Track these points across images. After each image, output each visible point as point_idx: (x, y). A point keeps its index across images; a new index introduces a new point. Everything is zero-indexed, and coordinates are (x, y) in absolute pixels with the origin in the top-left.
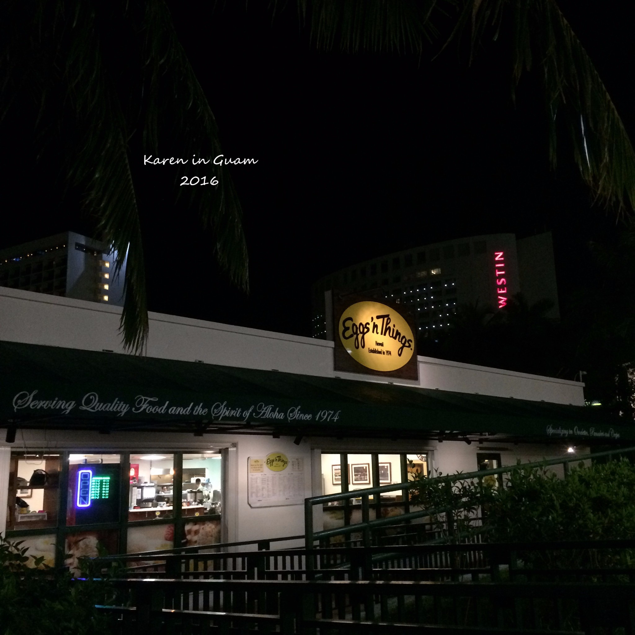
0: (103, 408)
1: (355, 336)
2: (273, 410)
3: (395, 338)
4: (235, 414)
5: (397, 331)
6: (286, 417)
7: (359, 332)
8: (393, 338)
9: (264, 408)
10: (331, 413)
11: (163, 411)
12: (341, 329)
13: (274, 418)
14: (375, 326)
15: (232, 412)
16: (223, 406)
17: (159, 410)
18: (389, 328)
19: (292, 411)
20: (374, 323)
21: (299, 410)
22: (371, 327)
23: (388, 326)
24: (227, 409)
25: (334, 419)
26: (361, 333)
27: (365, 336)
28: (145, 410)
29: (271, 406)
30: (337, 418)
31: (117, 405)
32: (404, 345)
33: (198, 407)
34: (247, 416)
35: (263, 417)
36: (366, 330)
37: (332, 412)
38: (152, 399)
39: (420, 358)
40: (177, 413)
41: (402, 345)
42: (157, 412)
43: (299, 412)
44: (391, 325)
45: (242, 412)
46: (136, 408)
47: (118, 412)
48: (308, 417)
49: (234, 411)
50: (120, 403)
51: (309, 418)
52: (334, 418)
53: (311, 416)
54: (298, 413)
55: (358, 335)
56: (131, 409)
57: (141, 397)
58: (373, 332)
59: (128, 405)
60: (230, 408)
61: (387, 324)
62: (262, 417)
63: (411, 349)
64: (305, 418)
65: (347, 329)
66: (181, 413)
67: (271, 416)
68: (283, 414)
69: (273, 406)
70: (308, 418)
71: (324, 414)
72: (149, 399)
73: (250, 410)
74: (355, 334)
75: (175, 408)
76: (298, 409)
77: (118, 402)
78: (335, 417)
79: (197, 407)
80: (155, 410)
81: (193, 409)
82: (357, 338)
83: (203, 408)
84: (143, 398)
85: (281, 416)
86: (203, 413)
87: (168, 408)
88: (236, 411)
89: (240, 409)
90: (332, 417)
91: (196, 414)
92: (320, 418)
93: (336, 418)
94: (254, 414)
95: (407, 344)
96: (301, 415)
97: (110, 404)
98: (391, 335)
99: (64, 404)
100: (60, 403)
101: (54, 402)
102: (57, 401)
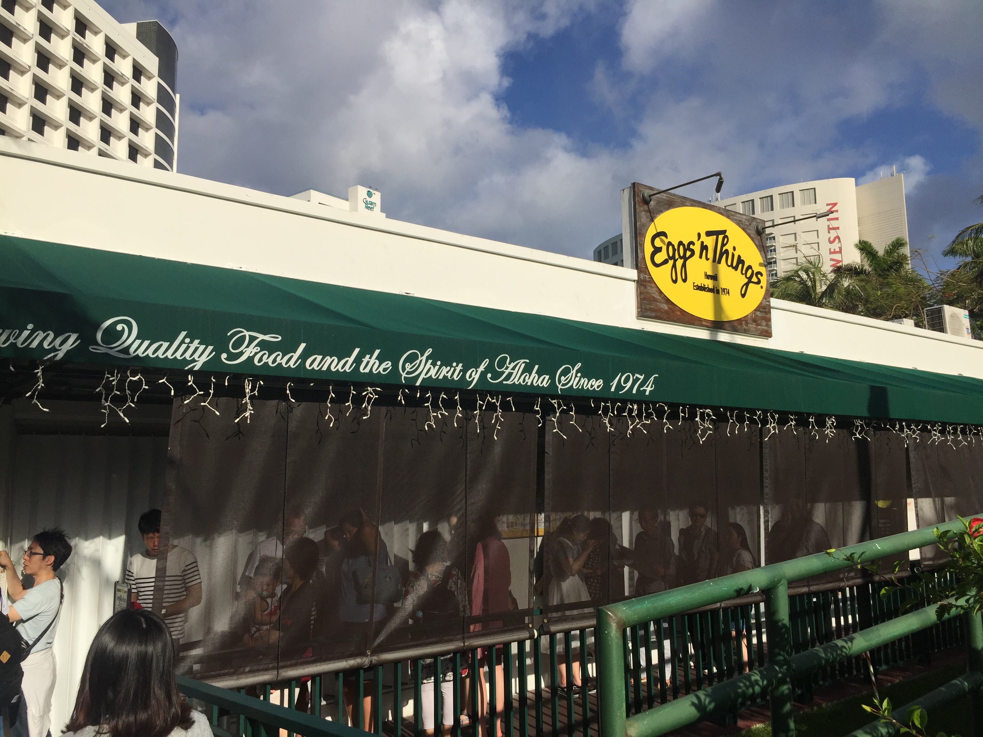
0: (150, 352)
1: (671, 262)
2: (528, 369)
3: (736, 268)
4: (449, 375)
5: (739, 257)
6: (553, 384)
7: (677, 257)
8: (733, 268)
9: (510, 364)
10: (640, 379)
11: (291, 363)
12: (648, 249)
13: (529, 384)
14: (704, 248)
15: (445, 370)
16: (424, 358)
17: (284, 362)
18: (727, 252)
19: (566, 372)
20: (702, 243)
21: (577, 372)
22: (697, 248)
23: (724, 249)
24: (434, 364)
26: (680, 257)
27: (688, 262)
30: (652, 387)
31: (184, 346)
32: (750, 281)
35: (508, 382)
36: (688, 253)
37: (642, 377)
38: (267, 338)
39: (774, 302)
40: (324, 368)
41: (746, 280)
42: (280, 364)
43: (579, 375)
44: (729, 247)
45: (464, 371)
46: (229, 353)
47: (185, 362)
49: (449, 368)
50: (191, 342)
51: (598, 387)
52: (644, 388)
53: (600, 382)
54: (576, 376)
55: (675, 261)
56: (217, 357)
58: (701, 257)
59: (210, 348)
60: (439, 363)
61: (723, 245)
62: (504, 382)
63: (762, 287)
64: (589, 386)
65: (657, 250)
66: (333, 369)
67: (524, 381)
68: (547, 377)
69: (528, 361)
70: (595, 386)
71: (627, 380)
72: (261, 337)
73: (482, 368)
74: (670, 258)
75: (319, 358)
76: (576, 368)
77: (187, 340)
78: (647, 387)
79: (368, 356)
80: (274, 361)
81: (358, 361)
82: (674, 266)
83: (381, 359)
84: (247, 334)
85: (544, 381)
86: (381, 369)
87: (304, 356)
88: (453, 369)
89: (461, 365)
90: (643, 384)
91: (367, 370)
92: (619, 387)
93: (649, 389)
94: (489, 375)
95: (754, 279)
96: (582, 380)
97: (166, 345)
98: (729, 264)
99: (50, 339)
100: (41, 335)
101: (26, 333)
102: (33, 331)
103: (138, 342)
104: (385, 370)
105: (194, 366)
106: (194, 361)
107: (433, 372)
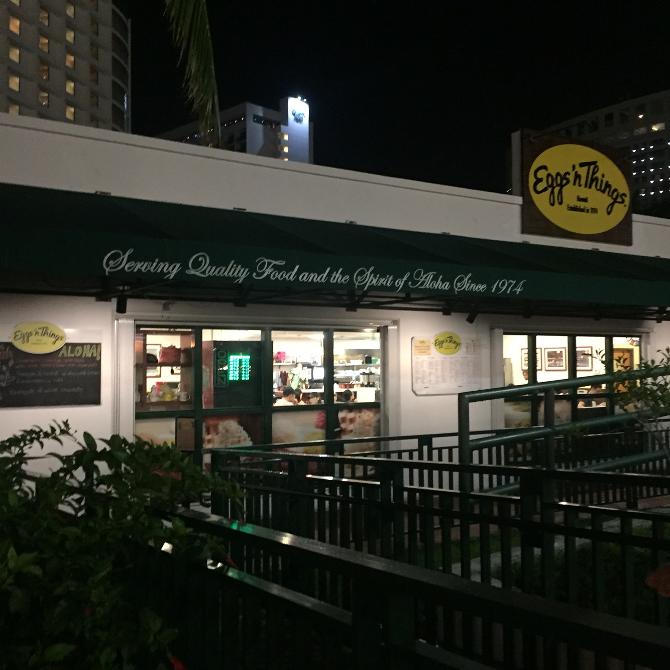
0: (216, 273)
1: (550, 190)
2: (435, 279)
3: (604, 192)
4: (385, 283)
5: (607, 182)
6: (452, 288)
7: (555, 185)
8: (601, 191)
9: (423, 275)
10: (512, 283)
11: (291, 277)
12: (532, 180)
13: (436, 288)
14: (577, 176)
15: (382, 280)
16: (369, 272)
17: (287, 277)
18: (597, 179)
19: (461, 280)
20: (576, 172)
21: (469, 279)
22: (571, 177)
23: (595, 176)
24: (375, 277)
25: (516, 291)
26: (558, 185)
27: (564, 189)
28: (269, 276)
29: (432, 273)
30: (521, 289)
31: (233, 270)
32: (615, 201)
33: (337, 273)
34: (400, 285)
35: (422, 287)
36: (564, 182)
37: (514, 282)
38: (277, 263)
39: (635, 217)
40: (310, 280)
41: (612, 201)
42: (285, 279)
43: (470, 281)
44: (598, 175)
45: (394, 280)
46: (257, 272)
47: (234, 278)
48: (481, 287)
49: (384, 279)
50: (237, 267)
51: (483, 289)
52: (516, 289)
53: (484, 286)
54: (468, 283)
55: (554, 188)
56: (251, 275)
57: (263, 260)
58: (574, 184)
59: (247, 270)
60: (378, 276)
61: (594, 173)
62: (420, 287)
63: (625, 206)
64: (477, 288)
65: (539, 181)
66: (315, 280)
67: (433, 286)
68: (448, 284)
69: (435, 273)
70: (481, 289)
71: (503, 284)
72: (274, 262)
73: (405, 279)
74: (550, 186)
75: (307, 274)
76: (468, 277)
77: (235, 266)
78: (518, 288)
79: (335, 273)
80: (282, 276)
81: (329, 275)
82: (552, 192)
83: (343, 274)
84: (266, 261)
85: (446, 286)
86: (343, 280)
87: (298, 274)
88: (386, 279)
89: (392, 277)
90: (513, 288)
91: (335, 281)
92: (498, 289)
93: (519, 290)
94: (410, 283)
95: (619, 200)
96: (472, 285)
97: (224, 269)
98: (598, 187)
99: (167, 267)
100: (162, 265)
101: (155, 264)
102: (158, 263)
103: (210, 267)
104: (345, 281)
105: (239, 281)
106: (238, 278)
107: (374, 282)
